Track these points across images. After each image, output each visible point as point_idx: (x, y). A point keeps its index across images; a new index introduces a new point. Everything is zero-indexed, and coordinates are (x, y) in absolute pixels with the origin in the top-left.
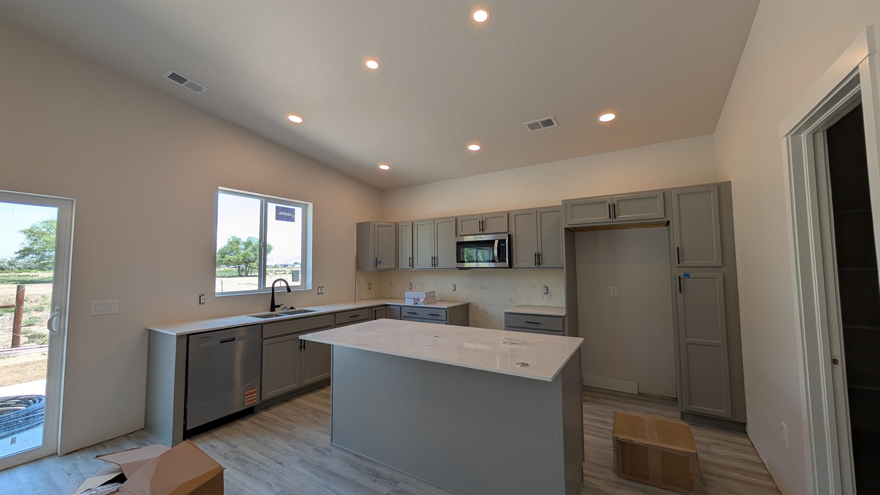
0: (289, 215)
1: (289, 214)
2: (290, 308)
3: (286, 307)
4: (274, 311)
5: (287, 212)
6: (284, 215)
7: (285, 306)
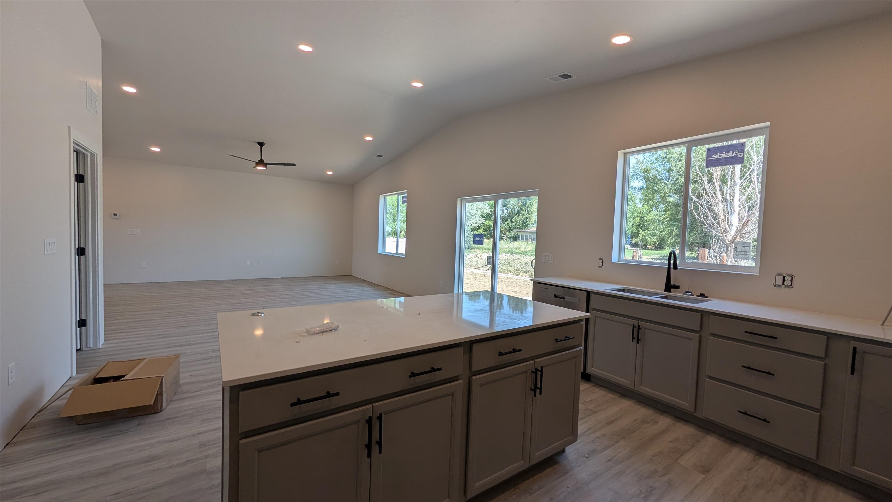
0: (731, 156)
1: (732, 154)
2: (699, 294)
3: (690, 291)
4: (670, 291)
5: (727, 152)
6: (723, 158)
7: (689, 289)
